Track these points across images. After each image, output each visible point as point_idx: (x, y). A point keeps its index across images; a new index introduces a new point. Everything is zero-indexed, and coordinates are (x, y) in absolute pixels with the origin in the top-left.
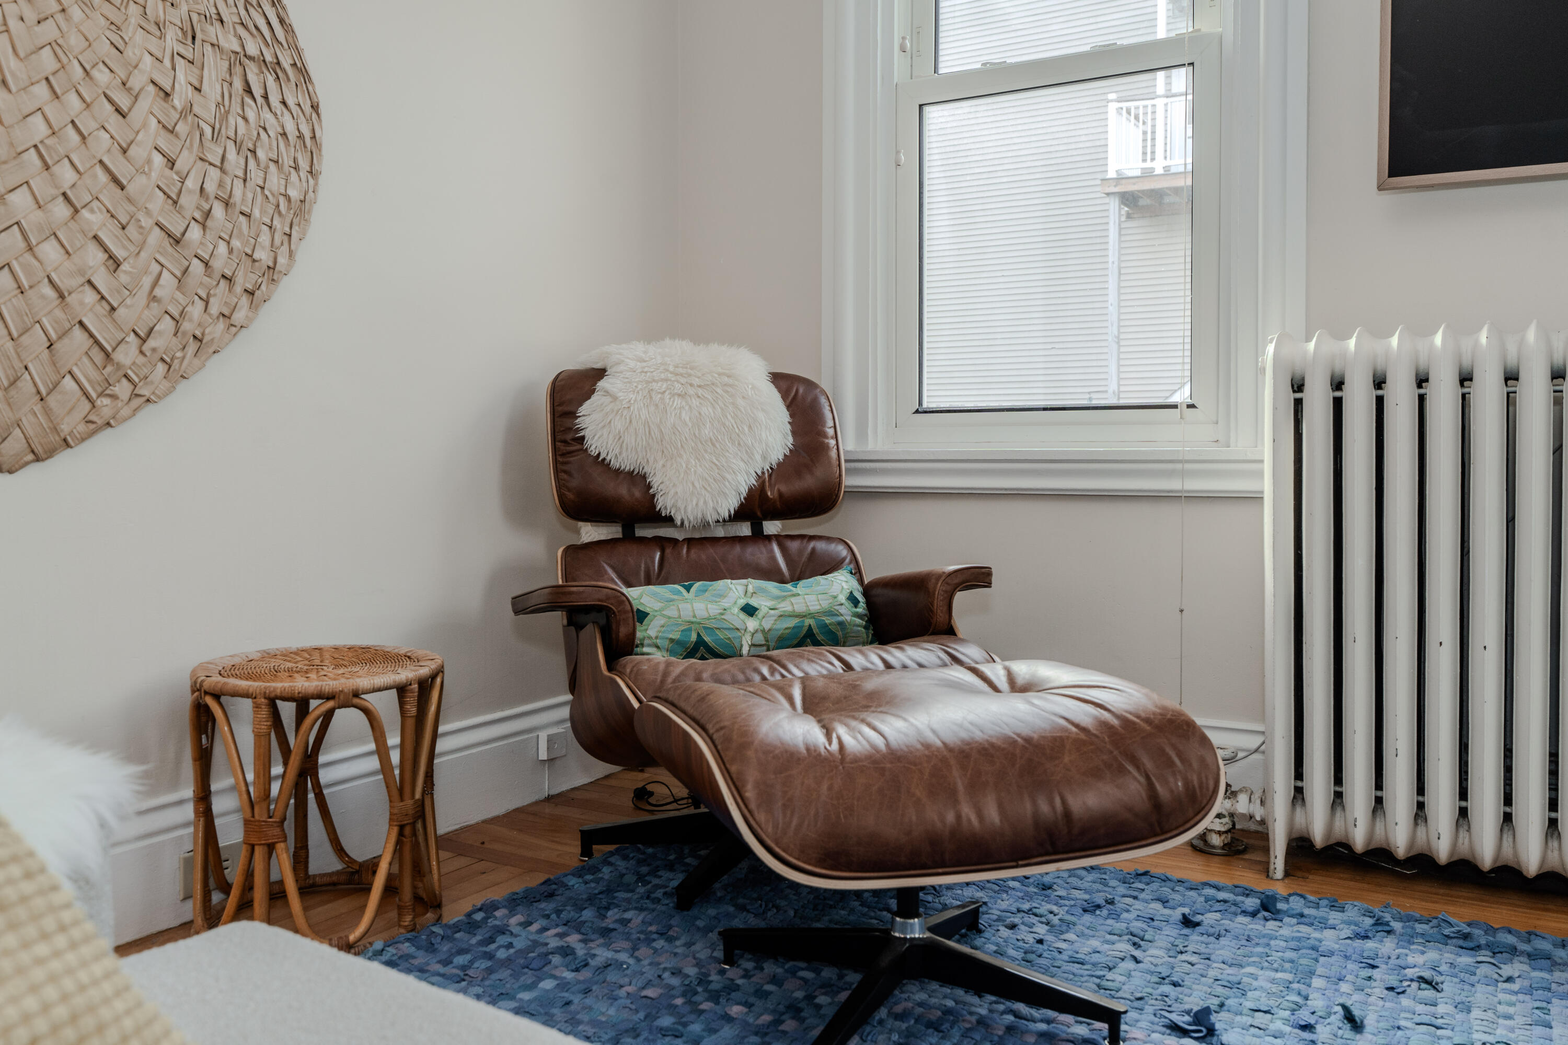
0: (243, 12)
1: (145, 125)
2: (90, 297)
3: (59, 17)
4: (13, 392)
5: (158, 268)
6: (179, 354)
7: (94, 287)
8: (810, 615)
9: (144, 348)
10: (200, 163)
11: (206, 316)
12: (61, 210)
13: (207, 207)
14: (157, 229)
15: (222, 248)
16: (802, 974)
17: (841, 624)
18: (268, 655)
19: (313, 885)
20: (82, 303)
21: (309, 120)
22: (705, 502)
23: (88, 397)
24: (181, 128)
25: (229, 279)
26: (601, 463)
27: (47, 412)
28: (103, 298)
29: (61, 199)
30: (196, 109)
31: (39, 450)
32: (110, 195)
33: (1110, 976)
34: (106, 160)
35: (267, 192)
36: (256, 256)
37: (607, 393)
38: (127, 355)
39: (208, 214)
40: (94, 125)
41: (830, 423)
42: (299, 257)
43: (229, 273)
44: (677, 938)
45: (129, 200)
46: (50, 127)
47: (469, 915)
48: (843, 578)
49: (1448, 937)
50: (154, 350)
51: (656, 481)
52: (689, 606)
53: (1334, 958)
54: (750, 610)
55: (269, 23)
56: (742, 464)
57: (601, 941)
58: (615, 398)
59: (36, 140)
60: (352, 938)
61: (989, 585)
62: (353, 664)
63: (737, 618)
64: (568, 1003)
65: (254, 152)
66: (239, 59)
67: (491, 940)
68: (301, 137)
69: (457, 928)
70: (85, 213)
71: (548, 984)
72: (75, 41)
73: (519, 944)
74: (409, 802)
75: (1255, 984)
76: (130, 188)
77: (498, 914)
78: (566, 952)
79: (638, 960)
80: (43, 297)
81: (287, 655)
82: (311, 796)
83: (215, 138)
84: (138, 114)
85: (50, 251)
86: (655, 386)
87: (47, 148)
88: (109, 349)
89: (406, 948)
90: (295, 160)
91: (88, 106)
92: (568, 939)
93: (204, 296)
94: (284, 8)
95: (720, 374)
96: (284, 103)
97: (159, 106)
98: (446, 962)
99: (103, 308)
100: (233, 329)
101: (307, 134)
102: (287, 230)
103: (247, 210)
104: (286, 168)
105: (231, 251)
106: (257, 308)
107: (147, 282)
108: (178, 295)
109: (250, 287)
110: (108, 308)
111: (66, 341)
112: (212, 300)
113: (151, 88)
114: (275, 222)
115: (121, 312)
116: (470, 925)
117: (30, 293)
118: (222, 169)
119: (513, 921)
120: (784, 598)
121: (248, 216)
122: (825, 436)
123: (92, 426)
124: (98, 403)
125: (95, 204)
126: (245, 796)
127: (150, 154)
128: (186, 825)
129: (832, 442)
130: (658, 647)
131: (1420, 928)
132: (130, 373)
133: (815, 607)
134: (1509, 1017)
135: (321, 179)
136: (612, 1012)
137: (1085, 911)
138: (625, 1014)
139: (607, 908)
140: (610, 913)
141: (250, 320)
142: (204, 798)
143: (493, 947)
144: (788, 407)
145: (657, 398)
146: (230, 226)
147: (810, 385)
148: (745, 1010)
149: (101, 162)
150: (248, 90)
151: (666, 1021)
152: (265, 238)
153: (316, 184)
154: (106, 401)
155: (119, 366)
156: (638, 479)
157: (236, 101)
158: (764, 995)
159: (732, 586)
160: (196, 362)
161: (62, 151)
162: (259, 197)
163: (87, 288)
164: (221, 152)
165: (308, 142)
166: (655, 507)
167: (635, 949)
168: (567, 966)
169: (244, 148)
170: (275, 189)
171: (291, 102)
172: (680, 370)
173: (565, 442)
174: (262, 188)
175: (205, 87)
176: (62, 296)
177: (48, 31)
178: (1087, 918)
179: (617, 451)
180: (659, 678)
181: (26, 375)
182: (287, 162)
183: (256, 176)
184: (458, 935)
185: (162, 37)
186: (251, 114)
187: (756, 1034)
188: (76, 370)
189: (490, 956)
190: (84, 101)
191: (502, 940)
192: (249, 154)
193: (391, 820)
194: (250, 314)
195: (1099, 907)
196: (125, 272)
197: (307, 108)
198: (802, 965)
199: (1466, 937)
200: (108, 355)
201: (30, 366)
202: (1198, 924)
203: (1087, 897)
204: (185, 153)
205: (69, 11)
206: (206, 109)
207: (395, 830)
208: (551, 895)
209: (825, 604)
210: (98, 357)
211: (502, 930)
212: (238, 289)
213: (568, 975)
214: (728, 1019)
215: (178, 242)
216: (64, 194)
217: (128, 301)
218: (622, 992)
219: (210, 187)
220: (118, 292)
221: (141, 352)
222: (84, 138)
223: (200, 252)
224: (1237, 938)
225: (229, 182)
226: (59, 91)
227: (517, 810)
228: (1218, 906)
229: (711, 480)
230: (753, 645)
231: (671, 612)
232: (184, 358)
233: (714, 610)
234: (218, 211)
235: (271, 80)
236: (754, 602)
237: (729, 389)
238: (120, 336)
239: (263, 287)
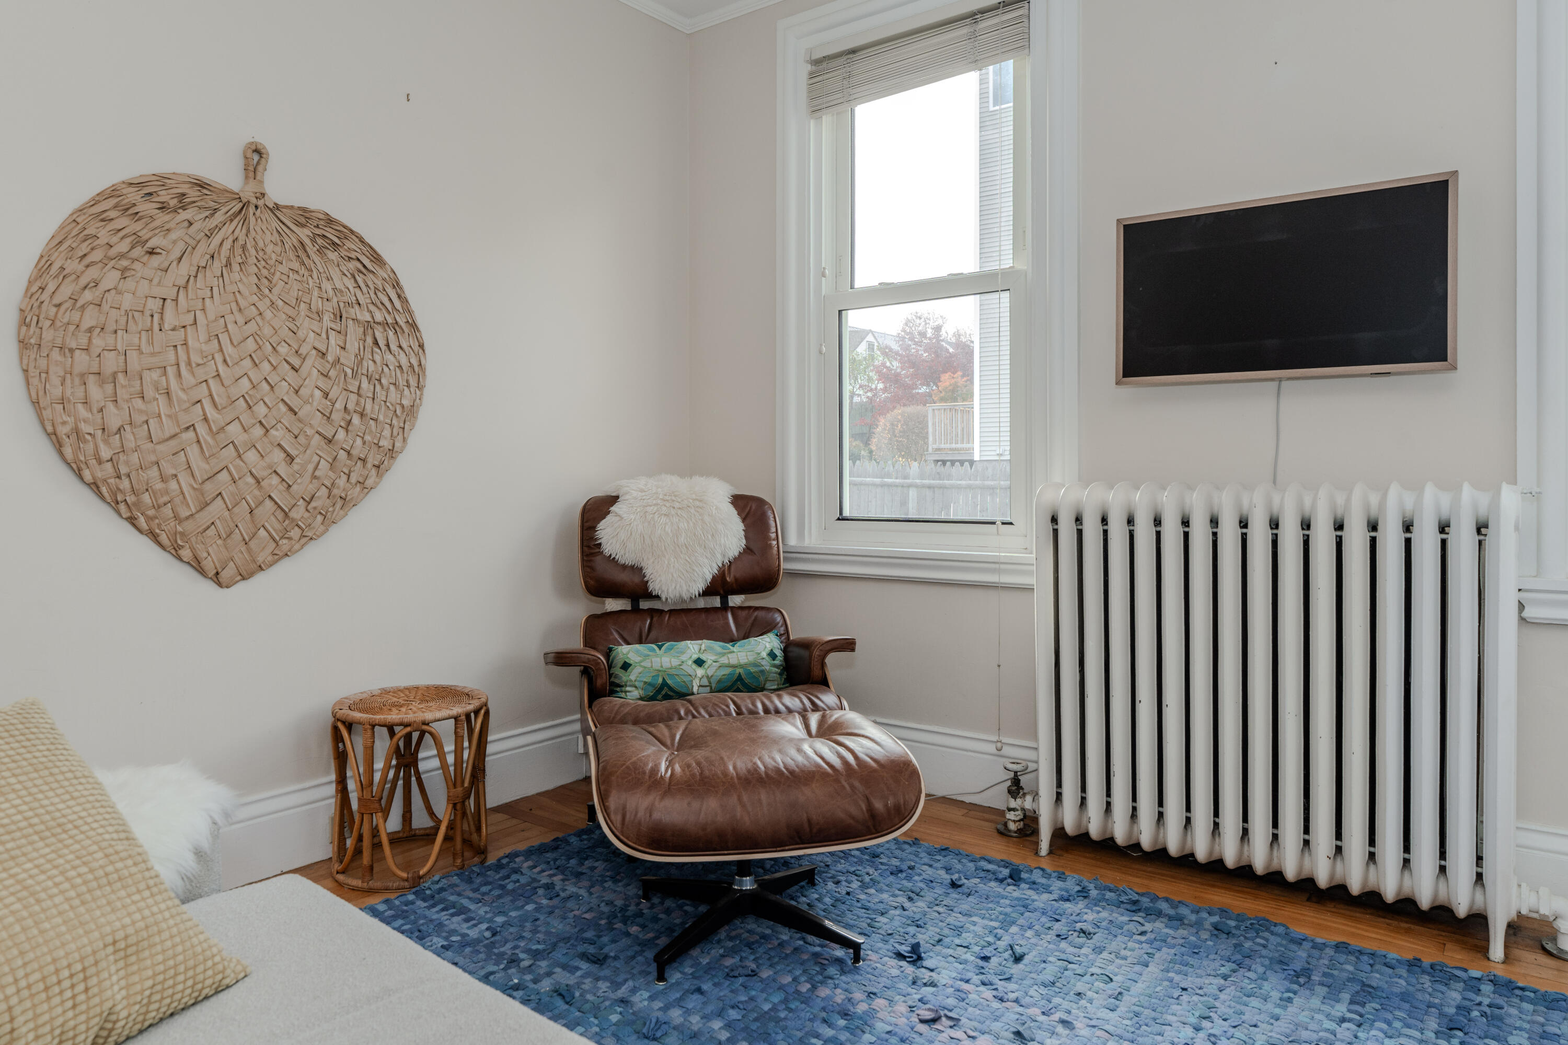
0: (373, 296)
1: (309, 374)
2: (275, 480)
3: (258, 319)
4: (229, 541)
5: (318, 458)
6: (331, 509)
7: (278, 474)
8: (741, 666)
9: (309, 508)
10: (344, 392)
11: (348, 484)
12: (258, 431)
13: (349, 418)
14: (317, 435)
15: (359, 441)
16: (686, 908)
17: (762, 672)
18: (385, 692)
19: (415, 835)
20: (270, 485)
21: (417, 355)
22: (681, 586)
23: (274, 540)
24: (333, 373)
25: (364, 461)
26: (612, 560)
27: (249, 550)
28: (283, 480)
29: (258, 424)
30: (342, 360)
31: (244, 573)
32: (288, 419)
33: (880, 918)
34: (285, 399)
35: (388, 404)
36: (381, 444)
37: (617, 515)
38: (298, 513)
39: (349, 422)
40: (278, 379)
41: (773, 530)
42: (410, 441)
43: (362, 456)
44: (620, 881)
45: (300, 421)
46: (252, 383)
47: (499, 860)
48: (768, 640)
49: (1122, 902)
50: (315, 508)
51: (649, 572)
52: (658, 659)
53: (1035, 913)
54: (699, 662)
55: (390, 300)
56: (706, 561)
57: (574, 880)
58: (622, 518)
59: (243, 392)
60: (421, 873)
61: (853, 650)
62: (433, 699)
63: (690, 667)
64: (536, 920)
65: (379, 380)
66: (369, 326)
67: (508, 877)
68: (411, 366)
69: (489, 868)
70: (273, 432)
71: (530, 907)
72: (267, 331)
73: (523, 880)
74: (459, 789)
75: (972, 928)
76: (300, 414)
77: (517, 860)
78: (549, 887)
79: (591, 894)
80: (247, 484)
81: (397, 691)
82: (413, 779)
83: (354, 376)
84: (304, 371)
85: (251, 456)
86: (649, 509)
87: (250, 395)
88: (287, 510)
89: (455, 879)
90: (407, 381)
91: (275, 368)
92: (555, 878)
93: (347, 472)
94: (401, 288)
95: (694, 500)
96: (400, 347)
97: (319, 363)
98: (475, 890)
99: (282, 487)
100: (366, 490)
101: (415, 364)
102: (402, 425)
103: (375, 416)
104: (401, 387)
105: (364, 443)
106: (382, 476)
107: (311, 467)
108: (331, 473)
109: (377, 463)
110: (286, 486)
111: (261, 508)
112: (352, 474)
113: (314, 352)
114: (394, 422)
115: (295, 487)
116: (499, 866)
117: (240, 483)
118: (359, 395)
119: (526, 865)
120: (723, 654)
121: (376, 420)
122: (769, 539)
123: (276, 557)
124: (280, 542)
125: (279, 424)
126: (359, 784)
127: (313, 391)
128: (331, 797)
129: (774, 543)
130: (636, 687)
131: (1109, 895)
132: (300, 523)
133: (743, 660)
134: (1125, 958)
135: (426, 391)
136: (560, 927)
137: (892, 873)
138: (568, 928)
139: (586, 859)
140: (587, 862)
141: (377, 484)
142: (342, 782)
143: (507, 881)
144: (744, 520)
145: (649, 517)
146: (363, 428)
147: (760, 502)
148: (640, 929)
149: (282, 400)
150: (376, 343)
151: (589, 934)
152: (387, 432)
153: (422, 394)
154: (285, 541)
155: (293, 520)
156: (637, 570)
157: (368, 350)
158: (655, 919)
159: (691, 646)
160: (342, 512)
161: (259, 397)
162: (383, 408)
163: (274, 475)
164: (357, 383)
165: (416, 369)
166: (647, 589)
167: (592, 886)
168: (545, 896)
169: (373, 379)
170: (393, 401)
171: (404, 345)
172: (667, 498)
173: (589, 547)
174: (385, 402)
175: (348, 346)
176: (258, 482)
177: (252, 327)
178: (892, 878)
179: (622, 552)
180: (613, 715)
181: (237, 530)
182: (402, 383)
183: (381, 395)
184: (489, 873)
185: (321, 320)
186: (378, 358)
187: (639, 945)
188: (267, 525)
189: (503, 887)
190: (272, 365)
191: (514, 877)
192: (376, 382)
193: (448, 800)
194: (377, 480)
195: (901, 871)
196: (297, 464)
197: (416, 348)
198: (688, 902)
199: (1135, 902)
200: (286, 514)
201: (239, 525)
202: (960, 886)
203: (898, 864)
204: (335, 387)
205: (264, 314)
206: (348, 360)
207: (451, 806)
208: (556, 848)
209: (752, 658)
210: (280, 515)
211: (516, 871)
212: (369, 465)
213: (545, 902)
214: (628, 934)
215: (330, 441)
216: (260, 422)
217: (299, 481)
218: (571, 915)
219: (351, 406)
220: (293, 476)
221: (307, 510)
222: (272, 387)
223: (344, 446)
224: (981, 897)
225: (363, 401)
226: (257, 362)
227: (563, 787)
228: (982, 874)
229: (684, 572)
230: (701, 686)
231: (647, 664)
232: (334, 511)
233: (675, 662)
234: (356, 420)
235: (391, 334)
236: (703, 657)
237: (700, 510)
238: (293, 502)
239: (386, 462)
